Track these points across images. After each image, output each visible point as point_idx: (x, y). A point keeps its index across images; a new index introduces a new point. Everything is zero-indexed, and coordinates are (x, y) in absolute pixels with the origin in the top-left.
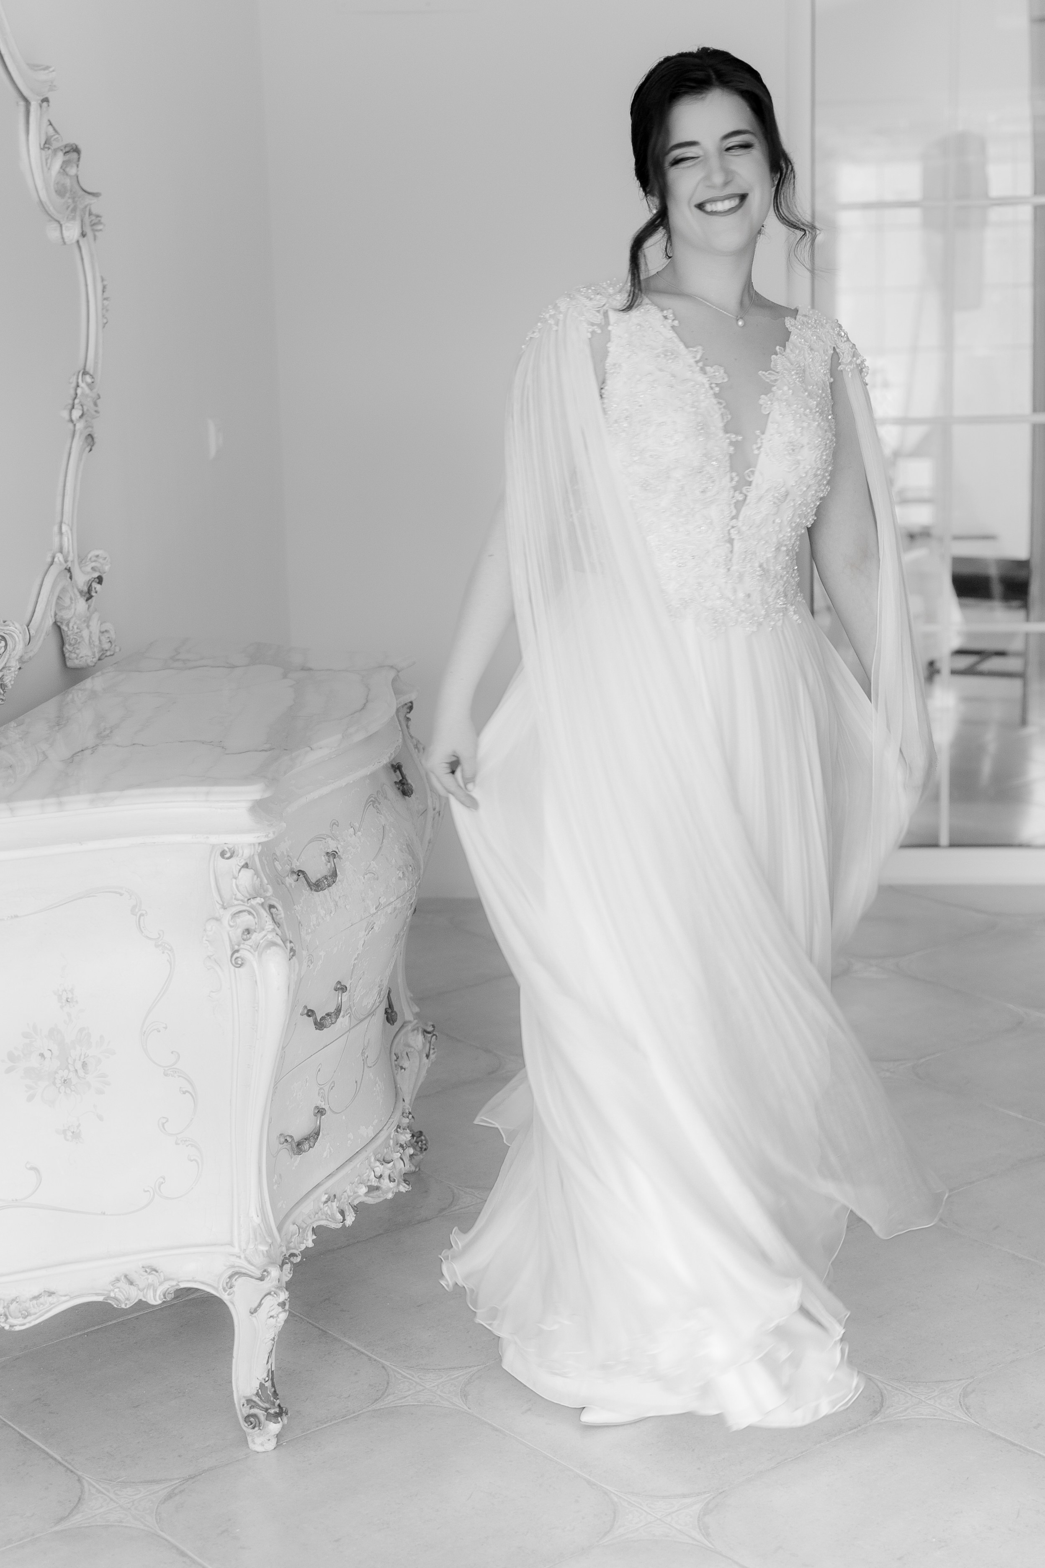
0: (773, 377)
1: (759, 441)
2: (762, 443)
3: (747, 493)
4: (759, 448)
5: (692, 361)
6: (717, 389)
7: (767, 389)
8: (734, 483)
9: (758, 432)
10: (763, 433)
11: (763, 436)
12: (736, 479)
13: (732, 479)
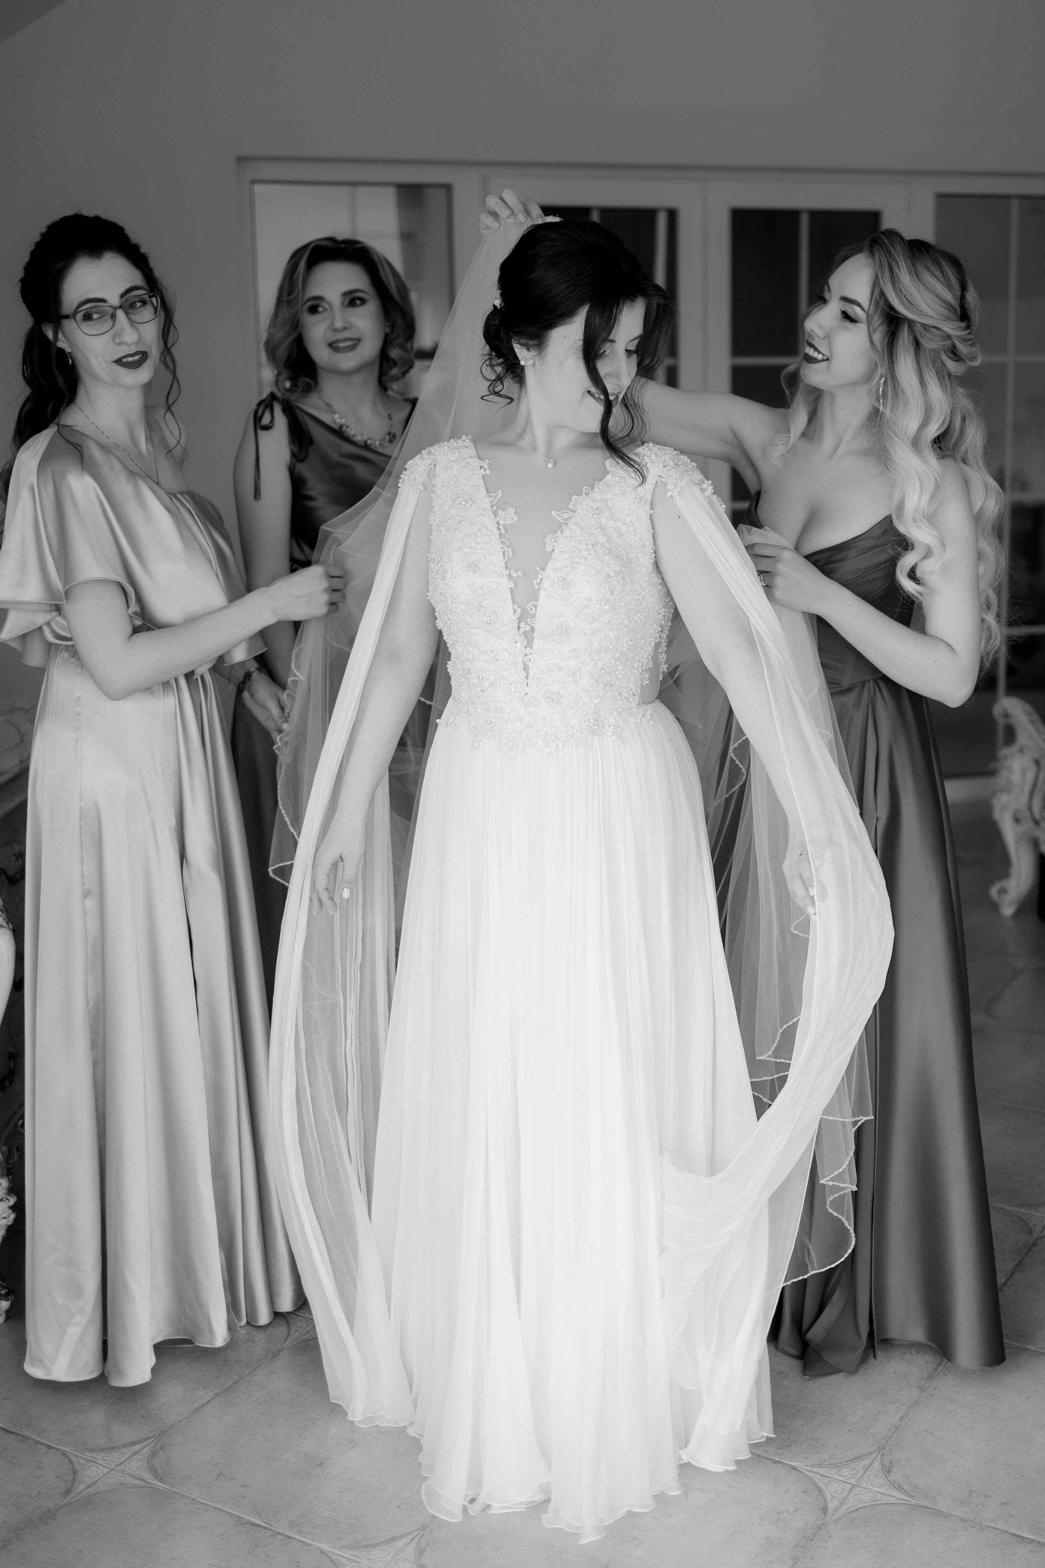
0: (565, 516)
1: (540, 576)
2: (542, 579)
3: (533, 625)
4: (539, 584)
5: (489, 506)
6: (503, 531)
7: (557, 528)
8: (518, 614)
9: (538, 569)
10: (543, 569)
11: (542, 572)
12: (519, 610)
13: (515, 611)
